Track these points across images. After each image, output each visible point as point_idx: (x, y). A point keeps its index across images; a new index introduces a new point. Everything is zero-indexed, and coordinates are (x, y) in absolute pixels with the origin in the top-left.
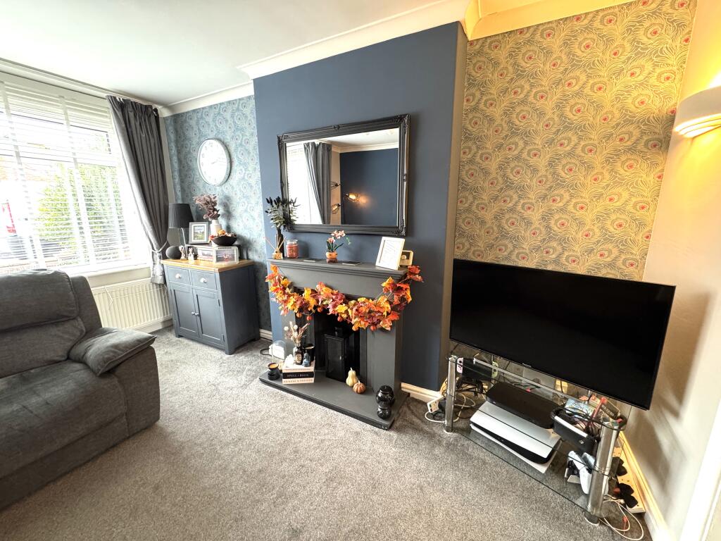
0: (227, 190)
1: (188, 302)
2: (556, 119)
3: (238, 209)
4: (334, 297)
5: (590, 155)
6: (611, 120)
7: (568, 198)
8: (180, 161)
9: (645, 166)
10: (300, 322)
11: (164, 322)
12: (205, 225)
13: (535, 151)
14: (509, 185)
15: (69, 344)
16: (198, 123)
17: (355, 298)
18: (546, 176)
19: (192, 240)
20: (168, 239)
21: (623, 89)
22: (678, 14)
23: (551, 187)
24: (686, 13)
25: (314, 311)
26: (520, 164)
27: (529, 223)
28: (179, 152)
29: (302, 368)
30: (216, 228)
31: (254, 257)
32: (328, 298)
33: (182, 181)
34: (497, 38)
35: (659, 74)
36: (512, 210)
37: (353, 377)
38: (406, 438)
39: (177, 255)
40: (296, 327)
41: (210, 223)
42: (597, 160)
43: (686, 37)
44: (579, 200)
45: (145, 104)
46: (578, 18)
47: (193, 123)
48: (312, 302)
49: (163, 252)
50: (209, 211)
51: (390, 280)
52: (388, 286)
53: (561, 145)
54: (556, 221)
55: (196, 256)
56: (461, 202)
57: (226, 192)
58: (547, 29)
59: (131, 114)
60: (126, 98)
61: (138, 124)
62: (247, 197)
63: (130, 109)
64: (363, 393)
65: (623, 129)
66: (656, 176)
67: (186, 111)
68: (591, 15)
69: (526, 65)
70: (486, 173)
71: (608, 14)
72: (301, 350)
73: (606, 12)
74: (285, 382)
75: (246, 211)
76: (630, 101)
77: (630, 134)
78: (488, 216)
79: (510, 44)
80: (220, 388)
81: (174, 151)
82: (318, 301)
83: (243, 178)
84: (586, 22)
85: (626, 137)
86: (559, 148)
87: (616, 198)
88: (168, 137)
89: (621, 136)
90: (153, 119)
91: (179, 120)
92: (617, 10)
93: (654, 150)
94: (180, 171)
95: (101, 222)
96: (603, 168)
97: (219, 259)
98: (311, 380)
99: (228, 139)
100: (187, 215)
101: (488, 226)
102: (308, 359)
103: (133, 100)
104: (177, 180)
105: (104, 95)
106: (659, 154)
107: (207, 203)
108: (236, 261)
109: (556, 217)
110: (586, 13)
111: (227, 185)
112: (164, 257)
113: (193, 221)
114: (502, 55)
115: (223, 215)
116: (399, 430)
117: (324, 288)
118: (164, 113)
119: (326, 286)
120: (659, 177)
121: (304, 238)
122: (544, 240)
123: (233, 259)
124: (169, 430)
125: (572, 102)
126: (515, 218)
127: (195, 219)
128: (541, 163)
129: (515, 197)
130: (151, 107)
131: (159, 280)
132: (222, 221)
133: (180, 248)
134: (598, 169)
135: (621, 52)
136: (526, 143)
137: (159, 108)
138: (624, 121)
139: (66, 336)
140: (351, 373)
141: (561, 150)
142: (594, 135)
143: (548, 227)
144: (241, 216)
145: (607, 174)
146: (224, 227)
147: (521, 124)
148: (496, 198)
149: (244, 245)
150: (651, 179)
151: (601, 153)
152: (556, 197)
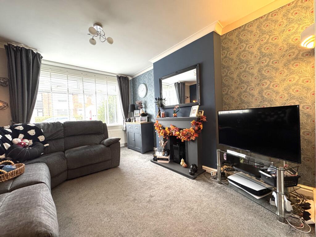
0: (145, 99)
1: (132, 135)
2: (259, 54)
3: (149, 105)
4: (175, 129)
5: (276, 64)
6: (283, 49)
7: (270, 83)
8: (133, 92)
9: (304, 64)
10: (165, 140)
11: (125, 144)
12: (139, 111)
13: (252, 67)
14: (242, 82)
15: (101, 140)
16: (139, 80)
17: (182, 129)
18: (258, 76)
19: (135, 116)
20: (128, 116)
21: (286, 36)
22: (305, 4)
23: (261, 80)
24: (310, 3)
25: (169, 136)
26: (246, 73)
27: (253, 96)
28: (133, 89)
29: (165, 157)
30: (142, 111)
31: (153, 121)
32: (173, 130)
33: (133, 98)
34: (231, 32)
35: (302, 27)
36: (245, 91)
37: (183, 162)
38: (199, 183)
39: (130, 121)
40: (163, 142)
41: (140, 110)
42: (280, 66)
43: (312, 11)
44: (275, 83)
45: (125, 76)
46: (261, 18)
47: (137, 80)
48: (168, 132)
49: (126, 120)
50: (140, 106)
51: (194, 121)
52: (193, 123)
53: (262, 63)
54: (266, 93)
55: (135, 121)
56: (224, 91)
57: (145, 100)
58: (250, 24)
59: (122, 80)
60: (121, 75)
61: (123, 82)
62: (151, 101)
63: (121, 78)
64: (186, 167)
65: (290, 51)
66: (311, 67)
67: (135, 77)
68: (267, 15)
69: (244, 38)
70: (233, 79)
71: (274, 13)
72: (165, 150)
73: (273, 13)
74: (159, 161)
75: (151, 105)
76: (290, 40)
77: (294, 53)
78: (235, 95)
79: (236, 33)
80: (138, 161)
81: (132, 89)
82: (170, 132)
83: (150, 95)
84: (265, 18)
85: (292, 54)
86: (262, 64)
87: (292, 79)
88: (131, 85)
89: (289, 54)
90: (127, 80)
91: (134, 80)
92: (277, 10)
93: (307, 57)
94: (133, 95)
95: (112, 115)
96: (283, 68)
97: (141, 121)
98: (168, 162)
99: (146, 83)
100: (134, 108)
101: (235, 99)
102: (167, 154)
103: (122, 76)
104: (132, 98)
105: (116, 75)
106: (310, 58)
107: (139, 103)
108: (146, 121)
109: (265, 91)
110: (264, 15)
111: (145, 98)
112: (127, 121)
113: (135, 110)
114: (234, 37)
115: (144, 108)
116: (197, 180)
117: (172, 127)
118: (130, 78)
119: (173, 126)
120: (313, 67)
121: (167, 111)
122: (261, 102)
123: (145, 120)
124: (121, 169)
125: (265, 46)
126: (247, 95)
127: (136, 109)
128: (255, 71)
129: (246, 86)
130: (127, 77)
131: (125, 129)
132: (144, 110)
133: (131, 118)
134: (281, 69)
135: (282, 24)
136: (247, 65)
137: (129, 77)
138: (290, 48)
139: (100, 138)
140: (182, 160)
141: (263, 65)
142: (276, 56)
143: (262, 96)
144: (149, 107)
145: (286, 70)
146: (144, 111)
147: (244, 59)
148: (237, 88)
149: (150, 117)
150: (309, 68)
151: (281, 62)
152: (263, 84)
